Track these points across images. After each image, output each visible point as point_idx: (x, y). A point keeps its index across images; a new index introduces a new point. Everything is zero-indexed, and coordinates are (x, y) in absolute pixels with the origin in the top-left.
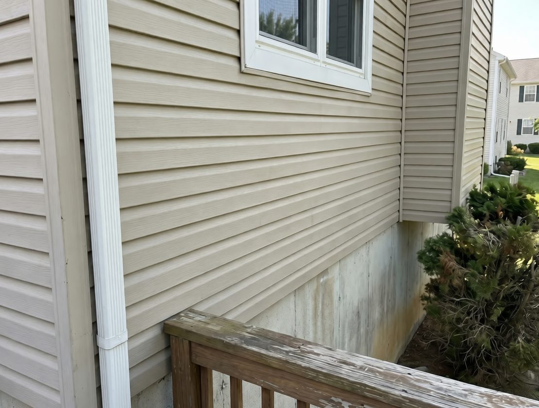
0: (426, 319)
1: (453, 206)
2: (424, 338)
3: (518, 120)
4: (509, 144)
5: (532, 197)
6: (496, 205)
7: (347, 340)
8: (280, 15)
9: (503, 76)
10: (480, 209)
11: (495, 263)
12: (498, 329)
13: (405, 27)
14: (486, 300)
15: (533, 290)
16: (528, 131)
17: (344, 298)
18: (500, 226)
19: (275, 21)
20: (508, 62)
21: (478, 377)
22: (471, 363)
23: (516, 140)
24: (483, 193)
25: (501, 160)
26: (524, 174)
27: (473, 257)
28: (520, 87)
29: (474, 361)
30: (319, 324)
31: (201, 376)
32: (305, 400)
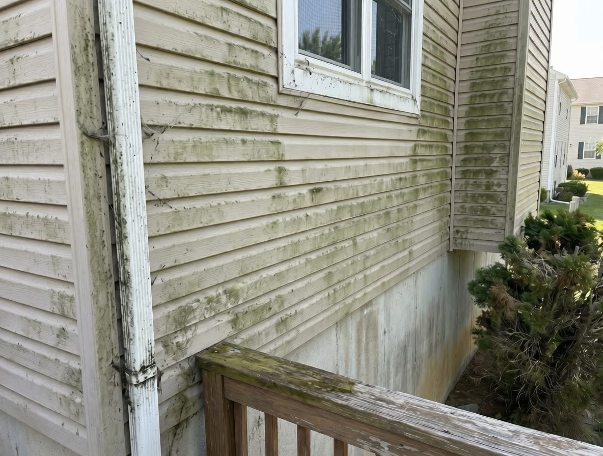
0: (477, 354)
1: (507, 235)
2: (474, 374)
3: (580, 143)
4: (570, 168)
5: (592, 226)
6: (553, 233)
7: (392, 375)
8: (327, 32)
9: (564, 96)
10: (536, 238)
11: (551, 296)
12: (553, 365)
13: (457, 45)
14: (540, 335)
15: (591, 325)
16: (590, 155)
17: (389, 331)
18: (557, 256)
19: (321, 39)
20: (568, 81)
21: (532, 417)
22: (524, 402)
23: (577, 164)
24: (539, 220)
25: (560, 185)
26: (585, 200)
27: (527, 289)
28: (582, 108)
29: (528, 399)
30: (363, 358)
31: (234, 412)
32: (342, 439)
